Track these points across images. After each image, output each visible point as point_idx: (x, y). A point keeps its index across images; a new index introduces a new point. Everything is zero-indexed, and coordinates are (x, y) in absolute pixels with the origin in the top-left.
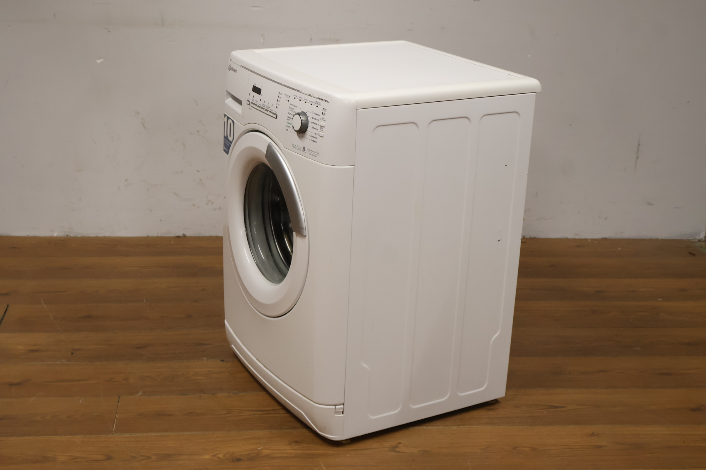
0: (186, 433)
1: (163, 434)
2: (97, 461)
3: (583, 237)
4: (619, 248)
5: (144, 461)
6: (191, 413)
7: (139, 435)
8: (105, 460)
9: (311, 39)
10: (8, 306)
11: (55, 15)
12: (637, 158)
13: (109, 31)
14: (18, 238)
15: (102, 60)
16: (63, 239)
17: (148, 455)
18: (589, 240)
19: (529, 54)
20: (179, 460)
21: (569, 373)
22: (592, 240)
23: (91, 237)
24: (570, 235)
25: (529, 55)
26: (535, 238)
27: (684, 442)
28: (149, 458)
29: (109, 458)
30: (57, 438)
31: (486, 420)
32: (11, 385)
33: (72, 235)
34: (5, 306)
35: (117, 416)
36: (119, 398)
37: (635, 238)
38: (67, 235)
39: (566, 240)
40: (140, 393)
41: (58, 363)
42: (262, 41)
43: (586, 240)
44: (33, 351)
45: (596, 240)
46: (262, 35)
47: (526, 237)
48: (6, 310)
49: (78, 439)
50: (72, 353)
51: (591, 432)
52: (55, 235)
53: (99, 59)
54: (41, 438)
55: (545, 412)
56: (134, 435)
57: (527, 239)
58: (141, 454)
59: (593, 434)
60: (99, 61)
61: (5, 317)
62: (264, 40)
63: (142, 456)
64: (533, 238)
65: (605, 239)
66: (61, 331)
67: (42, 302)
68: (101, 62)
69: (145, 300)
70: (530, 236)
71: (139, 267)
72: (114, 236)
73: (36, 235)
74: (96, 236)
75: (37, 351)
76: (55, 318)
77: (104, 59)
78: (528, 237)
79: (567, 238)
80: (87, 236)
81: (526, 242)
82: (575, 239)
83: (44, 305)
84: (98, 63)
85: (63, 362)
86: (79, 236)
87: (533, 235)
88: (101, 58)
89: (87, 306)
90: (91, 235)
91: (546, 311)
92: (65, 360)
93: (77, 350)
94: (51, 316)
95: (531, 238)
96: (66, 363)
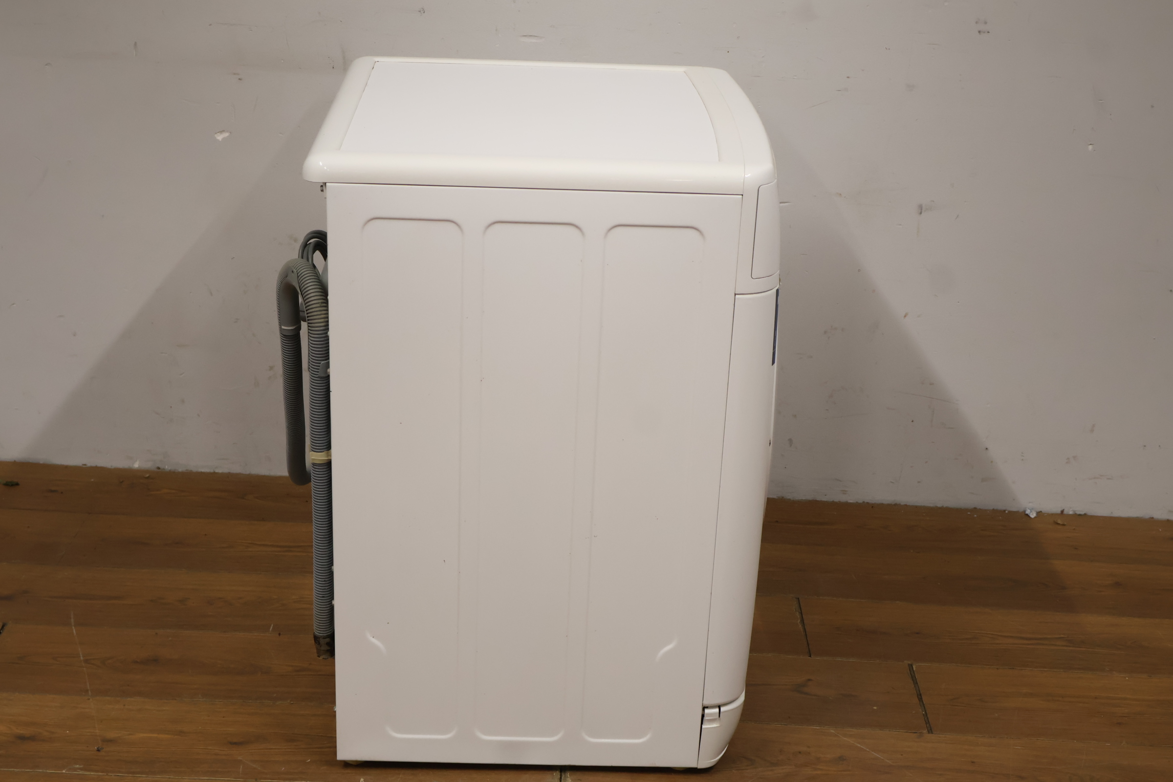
10: (3, 627)
11: (136, 44)
13: (240, 79)
14: (66, 467)
15: (226, 135)
16: (148, 475)
19: (1091, 144)
23: (202, 473)
25: (1090, 147)
26: (1085, 514)
33: (167, 468)
38: (159, 468)
39: (1151, 522)
41: (64, 771)
44: (22, 738)
47: (1065, 512)
50: (98, 750)
52: (136, 465)
53: (222, 132)
57: (1070, 516)
60: (220, 137)
64: (1080, 515)
66: (90, 692)
67: (72, 620)
68: (224, 139)
69: (272, 625)
70: (1074, 511)
71: (277, 546)
72: (248, 473)
73: (99, 465)
74: (212, 471)
75: (32, 738)
76: (86, 661)
77: (230, 133)
78: (1071, 513)
79: (1153, 518)
80: (194, 470)
81: (1065, 523)
82: (1168, 520)
83: (73, 627)
84: (218, 140)
85: (75, 770)
86: (180, 470)
87: (1081, 510)
88: (224, 131)
89: (157, 634)
90: (203, 471)
91: (1096, 698)
92: (81, 766)
93: (111, 741)
94: (81, 655)
95: (1077, 516)
96: (81, 772)
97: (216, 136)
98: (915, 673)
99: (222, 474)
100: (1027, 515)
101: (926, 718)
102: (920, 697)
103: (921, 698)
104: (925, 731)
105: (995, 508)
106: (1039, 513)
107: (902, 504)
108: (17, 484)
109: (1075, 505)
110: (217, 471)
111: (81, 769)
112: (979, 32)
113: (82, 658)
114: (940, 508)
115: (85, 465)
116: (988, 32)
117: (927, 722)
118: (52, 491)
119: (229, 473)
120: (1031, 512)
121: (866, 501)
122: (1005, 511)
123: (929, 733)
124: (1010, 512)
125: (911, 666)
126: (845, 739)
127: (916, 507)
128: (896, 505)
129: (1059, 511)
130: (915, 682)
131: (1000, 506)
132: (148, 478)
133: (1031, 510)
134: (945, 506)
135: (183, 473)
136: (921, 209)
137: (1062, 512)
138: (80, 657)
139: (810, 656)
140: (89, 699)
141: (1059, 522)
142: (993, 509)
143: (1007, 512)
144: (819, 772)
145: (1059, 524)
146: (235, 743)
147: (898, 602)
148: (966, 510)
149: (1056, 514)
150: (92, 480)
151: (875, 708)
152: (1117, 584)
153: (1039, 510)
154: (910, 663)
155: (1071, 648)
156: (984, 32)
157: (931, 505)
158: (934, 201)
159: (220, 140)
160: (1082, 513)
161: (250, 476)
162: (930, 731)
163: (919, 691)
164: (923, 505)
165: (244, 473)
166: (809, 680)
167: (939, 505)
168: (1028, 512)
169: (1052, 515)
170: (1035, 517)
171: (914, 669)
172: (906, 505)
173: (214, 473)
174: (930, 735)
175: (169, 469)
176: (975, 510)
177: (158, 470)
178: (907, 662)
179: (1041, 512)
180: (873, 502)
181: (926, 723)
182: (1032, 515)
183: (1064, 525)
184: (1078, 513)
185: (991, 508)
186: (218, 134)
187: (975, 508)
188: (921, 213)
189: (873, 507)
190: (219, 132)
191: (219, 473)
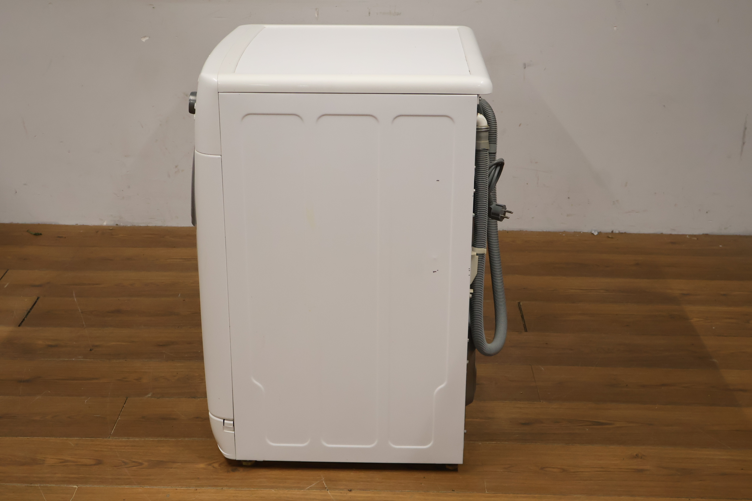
0: (187, 439)
1: (163, 439)
2: (86, 465)
3: (680, 233)
4: (720, 246)
5: (134, 468)
6: (197, 418)
7: (137, 439)
8: (94, 465)
9: (369, 13)
10: (38, 299)
12: (744, 143)
13: (153, 8)
14: (67, 226)
15: (147, 38)
16: (111, 228)
17: (140, 461)
18: (687, 236)
19: (615, 26)
20: (172, 468)
21: (627, 385)
22: (690, 235)
23: (141, 227)
24: (666, 231)
25: (615, 28)
26: (625, 233)
27: (742, 469)
28: (141, 464)
29: (99, 462)
30: (52, 439)
31: (517, 436)
32: (20, 381)
33: (122, 224)
34: (35, 298)
35: (119, 418)
36: (127, 399)
37: (741, 234)
38: (117, 225)
39: (661, 236)
40: (150, 395)
41: (73, 359)
42: (316, 15)
43: (684, 236)
44: (51, 346)
45: (695, 236)
46: (316, 9)
47: (614, 232)
48: (36, 302)
49: (72, 441)
50: (91, 350)
51: (635, 454)
52: (105, 224)
53: (145, 37)
54: (35, 438)
55: (587, 429)
56: (131, 439)
57: (616, 234)
58: (134, 460)
59: (637, 456)
60: (144, 40)
61: (33, 310)
62: (318, 15)
63: (134, 462)
64: (622, 233)
65: (706, 235)
66: (85, 326)
67: (74, 295)
68: (146, 41)
69: (180, 294)
70: (619, 231)
71: (182, 259)
72: (166, 226)
73: (85, 224)
74: (146, 225)
75: (56, 346)
76: (82, 312)
77: (149, 37)
78: (617, 232)
79: (662, 233)
80: (137, 225)
82: (671, 235)
83: (75, 298)
84: (143, 41)
85: (79, 358)
86: (129, 225)
87: (623, 230)
88: (146, 36)
89: (119, 299)
90: (141, 225)
91: (617, 315)
92: (82, 357)
93: (97, 346)
94: (79, 310)
95: (621, 234)
96: (82, 359)
97: (142, 39)
98: (521, 306)
99: (152, 226)
100: (593, 234)
103: (523, 317)
105: (575, 231)
106: (600, 233)
107: (524, 230)
108: (41, 234)
109: (618, 228)
110: (149, 225)
111: (82, 358)
113: (80, 311)
115: (77, 224)
118: (60, 237)
119: (156, 226)
120: (595, 232)
121: (504, 229)
122: (580, 232)
123: (525, 331)
124: (583, 233)
125: (519, 303)
127: (532, 232)
128: (521, 231)
129: (610, 232)
130: (521, 310)
131: (578, 230)
134: (548, 231)
135: (130, 227)
136: (525, 66)
137: (612, 232)
138: (79, 311)
140: (84, 329)
141: (610, 236)
145: (610, 238)
146: (161, 345)
148: (560, 232)
149: (610, 233)
150: (81, 231)
152: (637, 264)
153: (599, 231)
154: (518, 302)
155: (607, 293)
157: (540, 231)
158: (532, 61)
159: (144, 41)
160: (623, 232)
161: (167, 227)
162: (526, 331)
163: (523, 314)
164: (536, 230)
165: (164, 226)
167: (545, 231)
168: (593, 232)
169: (607, 233)
170: (597, 235)
172: (527, 231)
173: (147, 226)
174: (526, 333)
175: (123, 225)
177: (117, 226)
179: (601, 232)
180: (509, 230)
181: (524, 328)
183: (612, 238)
184: (621, 232)
185: (573, 231)
186: (143, 38)
187: (564, 231)
188: (525, 68)
189: (508, 232)
190: (143, 37)
191: (150, 226)
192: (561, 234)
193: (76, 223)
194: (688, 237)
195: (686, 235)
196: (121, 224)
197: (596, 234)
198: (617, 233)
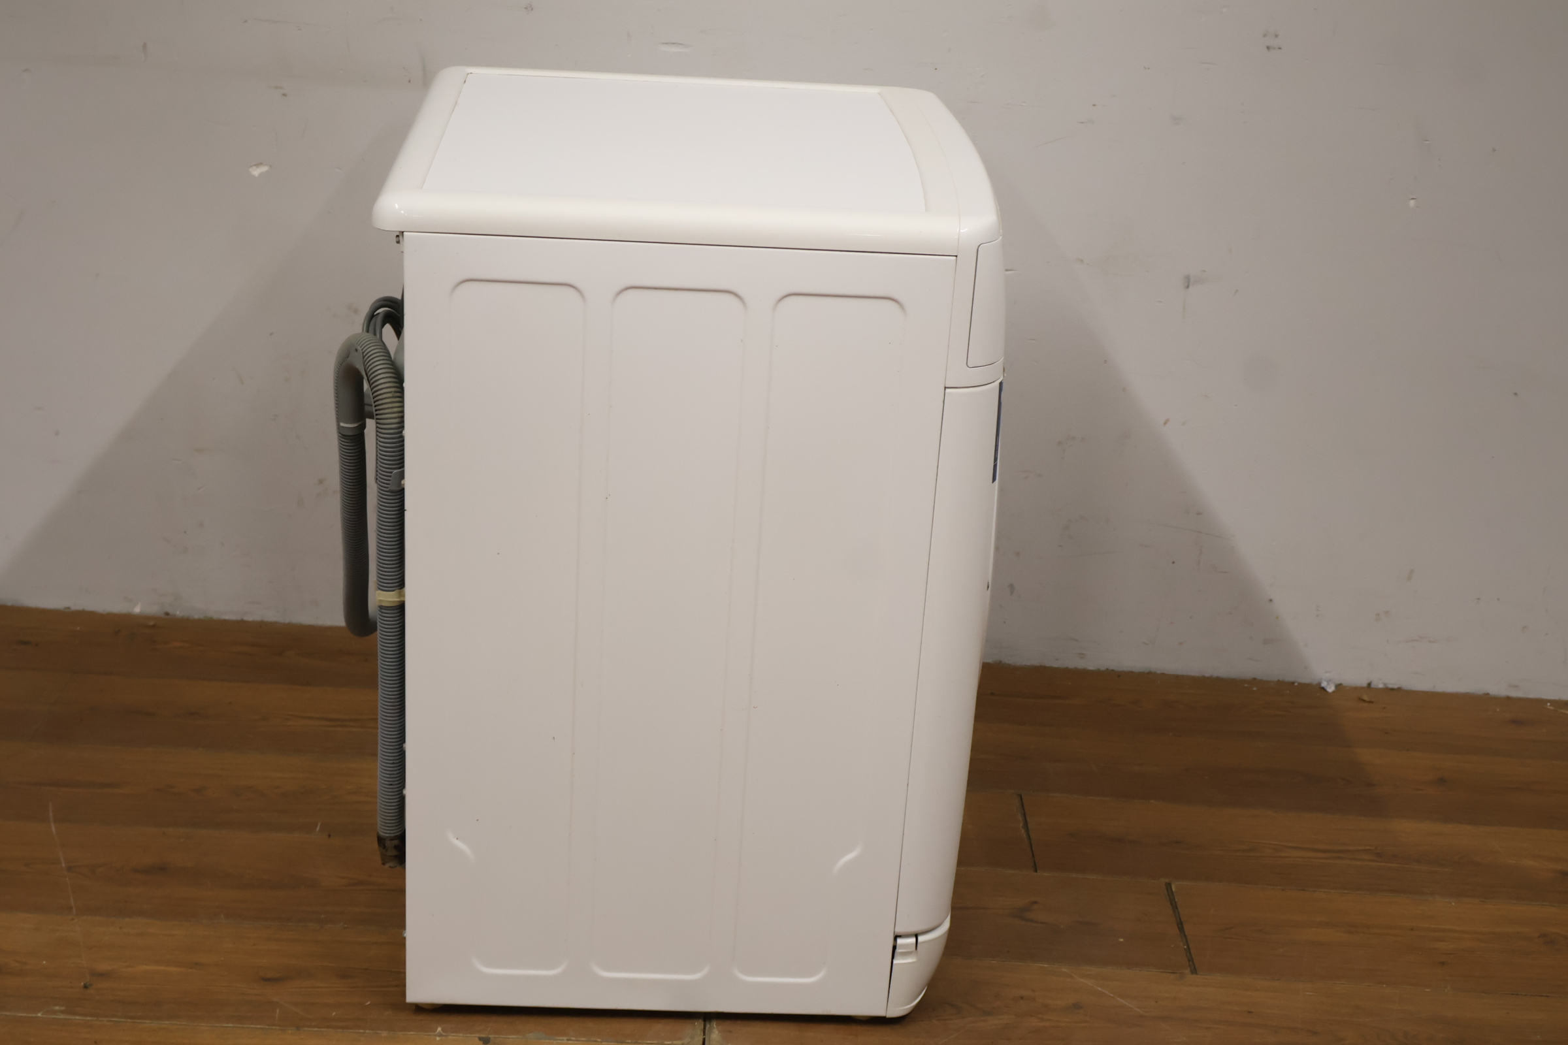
3: (1531, 696)
11: (145, 45)
13: (284, 95)
15: (264, 169)
16: (152, 623)
19: (1413, 199)
22: (1553, 702)
23: (225, 621)
24: (1498, 689)
25: (1412, 203)
26: (1399, 689)
38: (167, 614)
39: (1486, 700)
41: (39, 1015)
43: (1539, 703)
47: (1373, 686)
50: (86, 987)
52: (137, 610)
53: (258, 165)
57: (1377, 690)
60: (256, 172)
64: (1392, 689)
66: (74, 910)
67: (51, 815)
68: (261, 175)
69: (319, 824)
70: (1385, 684)
72: (287, 621)
73: (87, 609)
74: (239, 618)
76: (69, 869)
77: (270, 166)
78: (1381, 686)
79: (1488, 694)
80: (216, 616)
81: (1373, 700)
82: (1508, 698)
83: (52, 824)
84: (254, 176)
85: (55, 1012)
86: (196, 617)
87: (1393, 681)
88: (261, 164)
89: (164, 833)
90: (227, 617)
91: (1412, 929)
92: (63, 1008)
93: (102, 975)
94: (63, 861)
95: (1390, 691)
96: (62, 1016)
97: (251, 170)
98: (1175, 894)
99: (253, 622)
100: (1323, 689)
101: (1188, 954)
102: (1180, 926)
103: (1183, 928)
104: (1188, 971)
105: (1281, 679)
106: (1339, 686)
107: (1159, 672)
109: (1385, 676)
110: (246, 619)
111: (63, 1012)
112: (1268, 48)
113: (63, 865)
114: (1208, 678)
115: (69, 608)
116: (1280, 48)
117: (1191, 960)
118: (24, 643)
119: (262, 621)
120: (1328, 684)
121: (1111, 668)
122: (1293, 683)
123: (1192, 974)
124: (1300, 685)
125: (1169, 885)
126: (1082, 980)
127: (1177, 676)
128: (1150, 673)
129: (1365, 685)
130: (1175, 907)
131: (1289, 678)
132: (154, 626)
133: (1329, 681)
134: (1215, 675)
135: (199, 621)
136: (1189, 282)
137: (1369, 685)
138: (61, 863)
139: (1036, 871)
140: (73, 919)
141: (1366, 698)
142: (1279, 680)
143: (1296, 684)
144: (1047, 1024)
145: (1364, 701)
146: (270, 980)
147: (1152, 801)
148: (1243, 681)
149: (1362, 688)
150: (78, 628)
151: (1122, 940)
152: (1441, 781)
153: (1339, 682)
154: (1167, 881)
155: (1379, 864)
156: (1274, 48)
157: (1197, 674)
158: (1205, 271)
159: (257, 175)
160: (1396, 687)
161: (290, 626)
162: (1194, 971)
163: (1180, 918)
164: (1186, 673)
165: (282, 621)
166: (1035, 902)
167: (1207, 675)
168: (1324, 684)
169: (1356, 689)
170: (1334, 692)
171: (1174, 890)
172: (1164, 674)
173: (242, 622)
174: (1194, 976)
175: (182, 615)
176: (1254, 681)
177: (167, 617)
178: (1164, 880)
179: (1341, 685)
180: (1120, 669)
181: (1189, 961)
182: (1330, 688)
183: (1371, 702)
184: (1390, 686)
185: (1276, 679)
186: (254, 167)
187: (1255, 679)
188: (1188, 287)
189: (1119, 676)
190: (255, 165)
191: (248, 622)
192: (1246, 685)
193: (67, 605)
194: (1552, 708)
195: (1545, 701)
196: (178, 613)
197: (1331, 689)
198: (1380, 689)
